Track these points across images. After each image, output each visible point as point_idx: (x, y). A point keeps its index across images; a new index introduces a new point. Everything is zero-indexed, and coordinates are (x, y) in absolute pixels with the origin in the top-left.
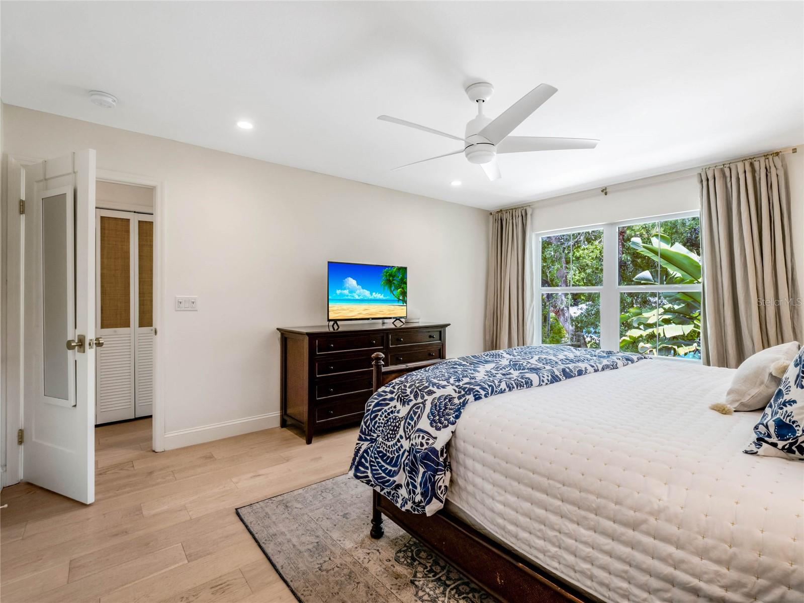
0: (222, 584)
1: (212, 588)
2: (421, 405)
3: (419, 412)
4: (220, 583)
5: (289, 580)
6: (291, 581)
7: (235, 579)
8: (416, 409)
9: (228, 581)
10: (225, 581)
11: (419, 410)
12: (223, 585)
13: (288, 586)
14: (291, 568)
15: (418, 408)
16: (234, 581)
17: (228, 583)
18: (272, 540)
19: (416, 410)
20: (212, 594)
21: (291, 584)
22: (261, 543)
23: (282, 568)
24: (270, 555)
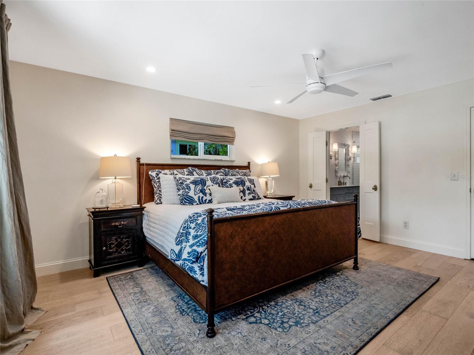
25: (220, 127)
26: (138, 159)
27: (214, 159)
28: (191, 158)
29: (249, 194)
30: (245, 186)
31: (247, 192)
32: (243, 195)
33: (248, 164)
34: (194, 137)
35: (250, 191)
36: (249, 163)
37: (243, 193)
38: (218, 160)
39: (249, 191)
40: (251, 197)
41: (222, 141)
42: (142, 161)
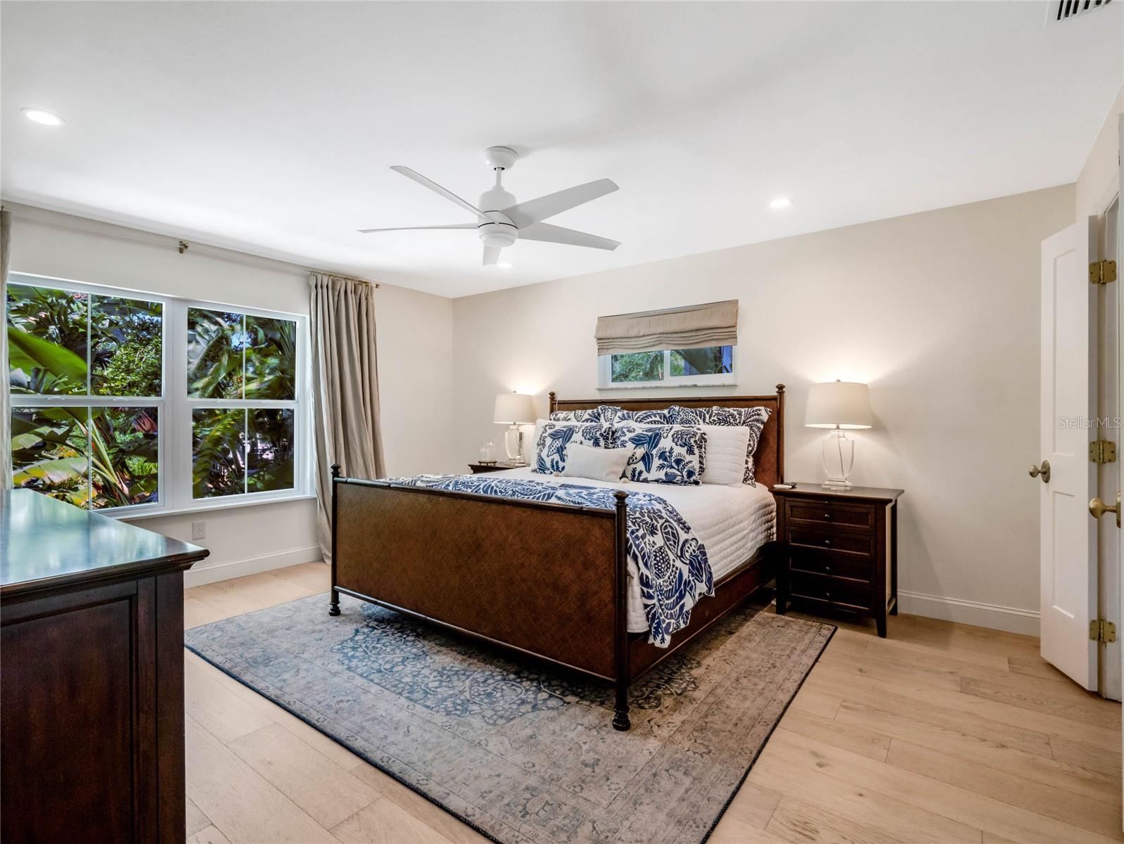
0: (800, 833)
1: (813, 839)
2: (667, 524)
3: (670, 530)
4: (800, 836)
5: (744, 771)
6: (743, 768)
7: (781, 823)
8: (664, 530)
9: (791, 830)
10: (793, 833)
11: (669, 529)
12: (799, 830)
13: (750, 768)
14: (726, 776)
15: (666, 527)
16: (785, 823)
17: (793, 827)
18: (693, 820)
19: (667, 530)
20: (818, 832)
21: (746, 767)
22: (708, 828)
23: (732, 784)
24: (721, 807)
25: (700, 307)
26: (552, 395)
27: (677, 384)
28: (628, 387)
29: (661, 467)
30: (657, 448)
31: (656, 462)
32: (643, 469)
33: (777, 390)
34: (639, 343)
35: (665, 459)
36: (780, 388)
37: (645, 464)
38: (685, 387)
39: (661, 462)
40: (661, 475)
41: (701, 340)
42: (559, 398)
